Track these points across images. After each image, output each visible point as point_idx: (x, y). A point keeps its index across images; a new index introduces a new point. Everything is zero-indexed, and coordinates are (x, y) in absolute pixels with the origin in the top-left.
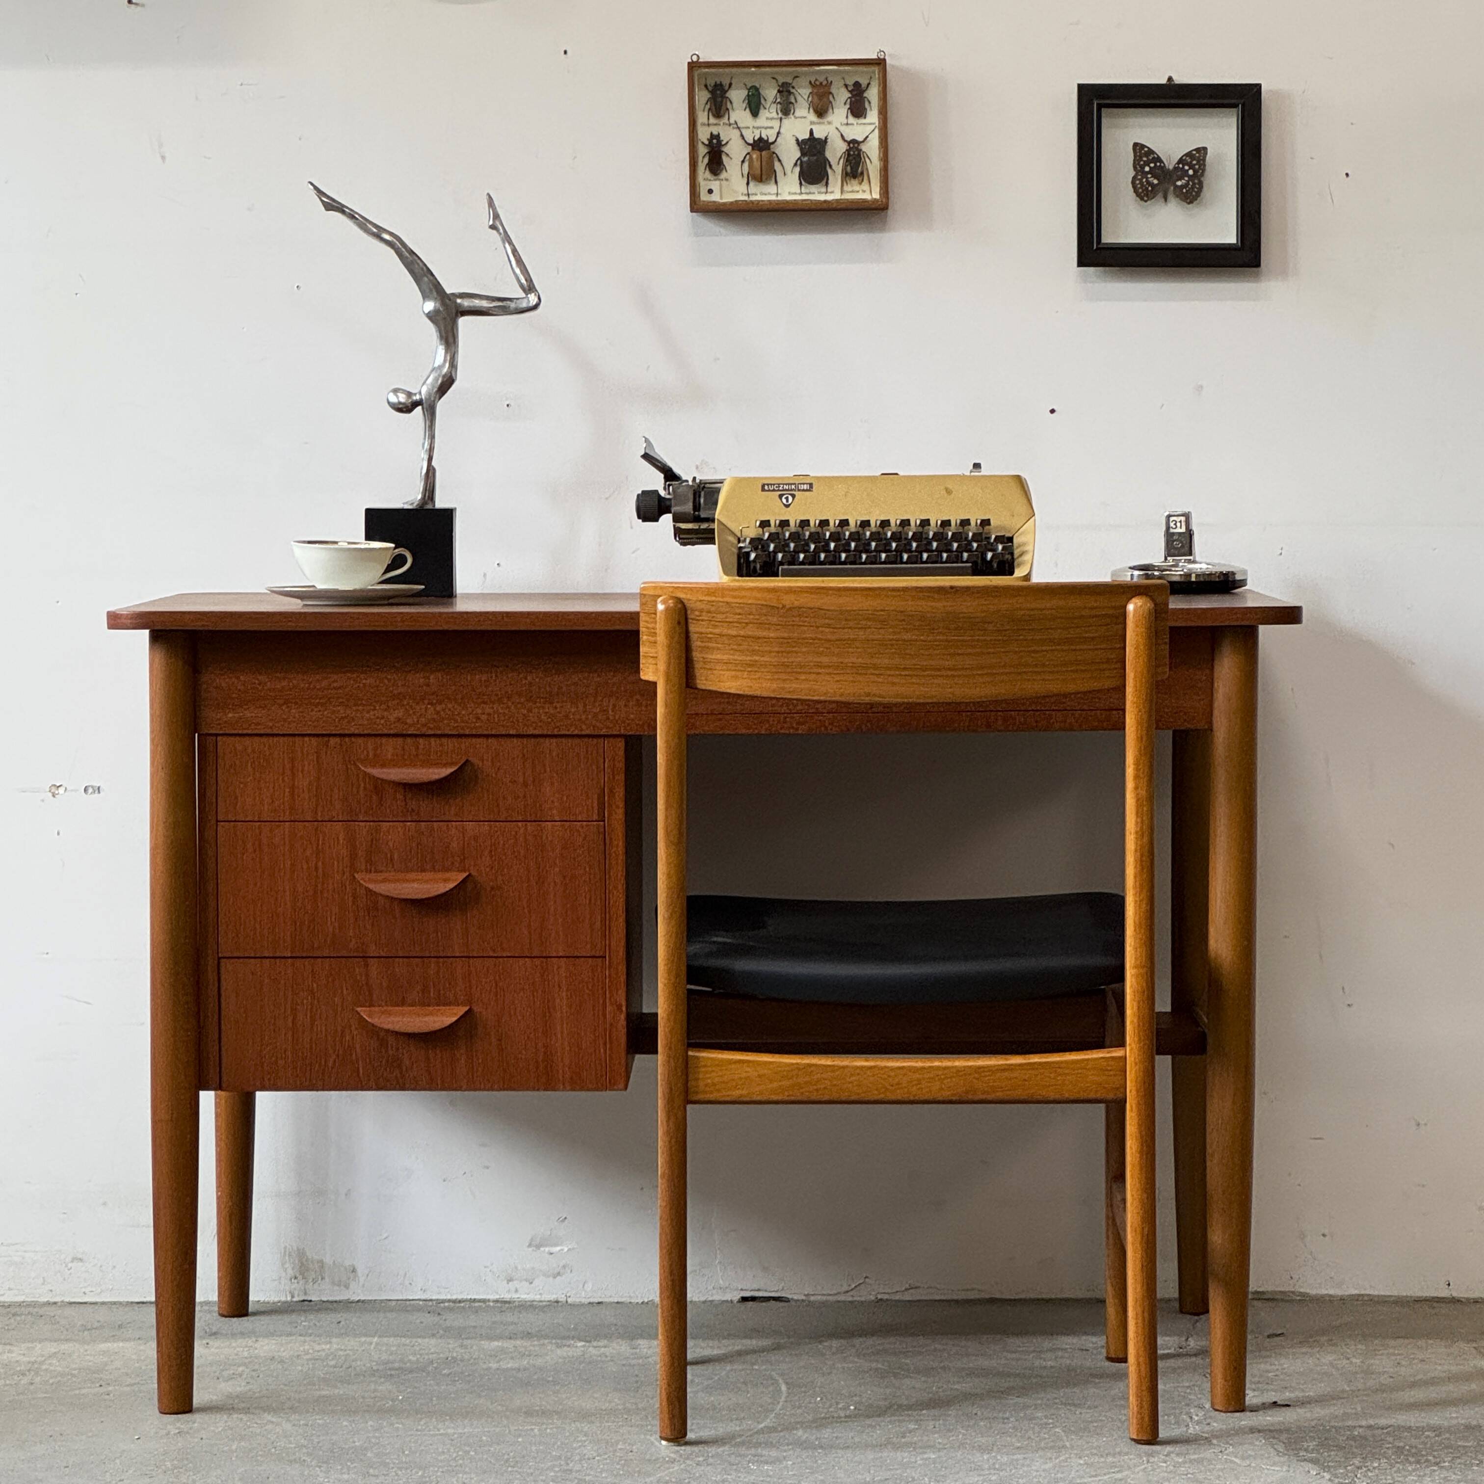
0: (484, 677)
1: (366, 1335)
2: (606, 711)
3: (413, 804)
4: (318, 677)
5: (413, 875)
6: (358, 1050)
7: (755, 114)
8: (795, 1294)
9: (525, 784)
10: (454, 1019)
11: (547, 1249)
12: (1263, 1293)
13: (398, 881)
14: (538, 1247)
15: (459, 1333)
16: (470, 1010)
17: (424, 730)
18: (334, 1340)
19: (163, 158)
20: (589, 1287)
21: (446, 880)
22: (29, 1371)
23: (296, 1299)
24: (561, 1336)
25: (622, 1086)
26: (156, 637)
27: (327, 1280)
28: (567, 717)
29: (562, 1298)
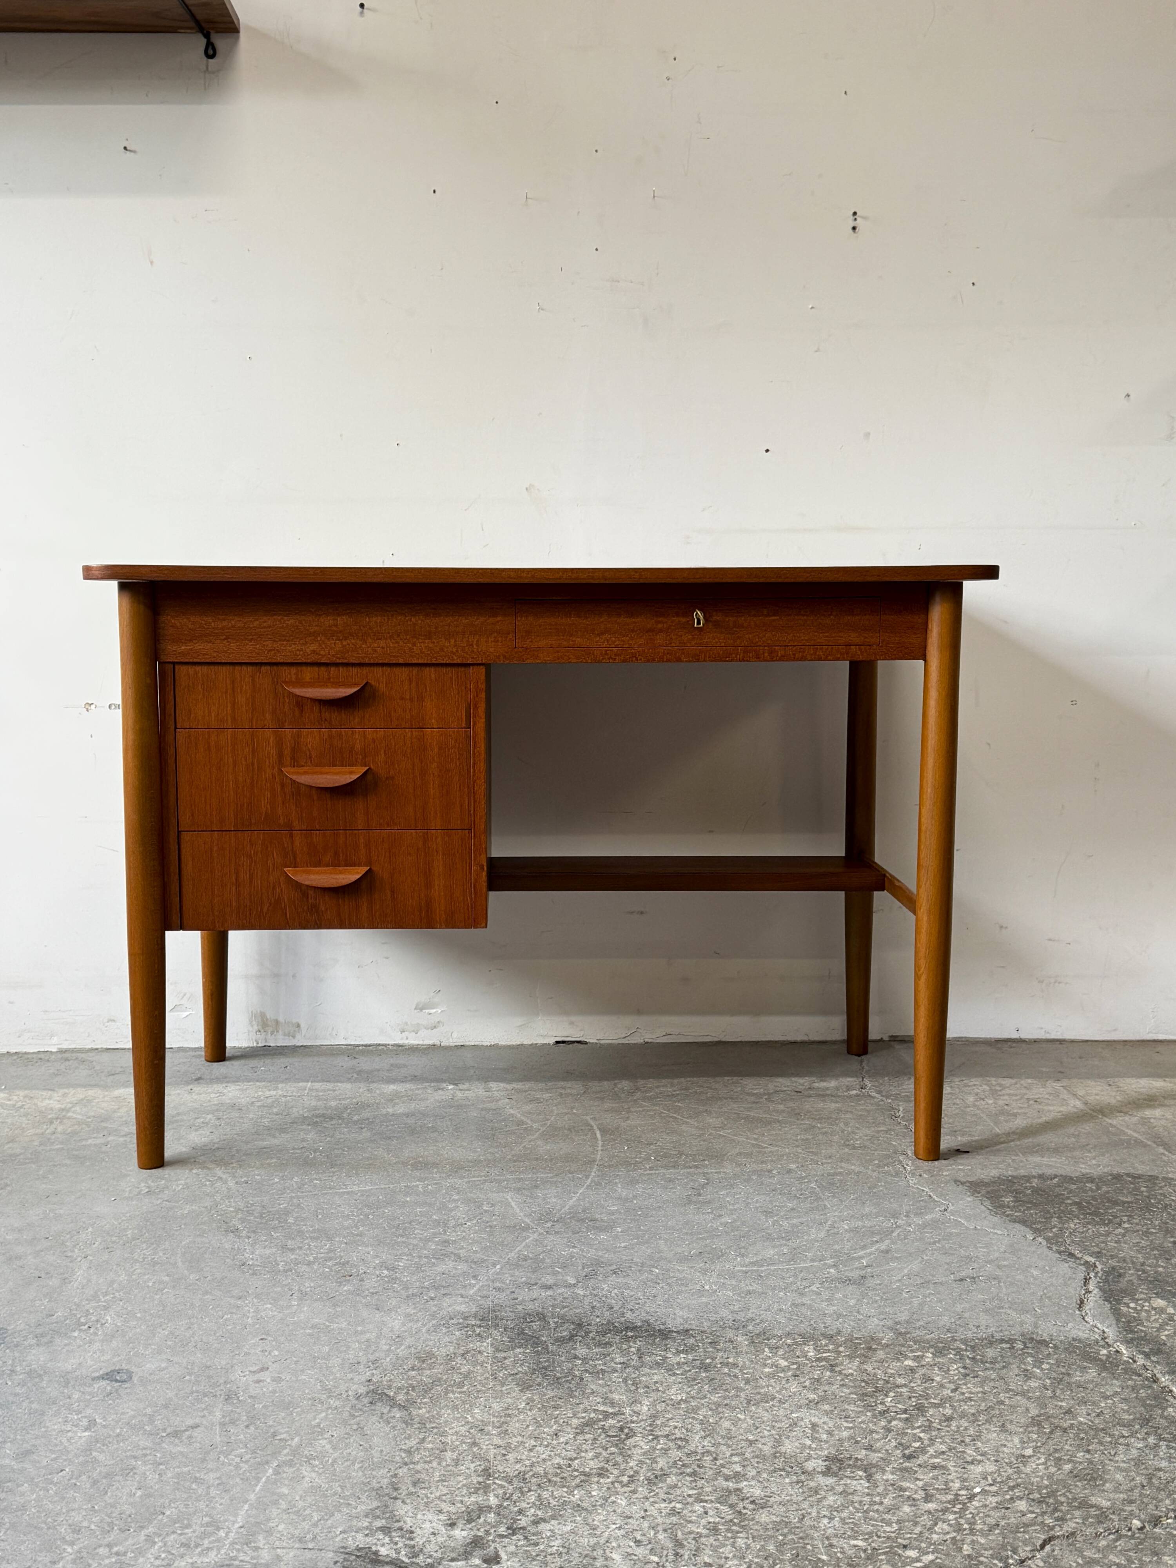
0: (379, 619)
1: (303, 1081)
2: (472, 645)
3: (326, 715)
4: (251, 619)
5: (327, 769)
6: (286, 900)
8: (592, 1040)
9: (411, 700)
10: (358, 877)
11: (427, 1011)
12: (897, 1036)
13: (316, 773)
14: (421, 1010)
15: (367, 1077)
16: (370, 869)
17: (334, 660)
18: (280, 1086)
19: (152, 263)
20: (455, 1035)
21: (351, 773)
22: (57, 1118)
23: (260, 1045)
24: (437, 1078)
25: (483, 925)
26: (122, 587)
27: (280, 1032)
28: (442, 650)
29: (438, 1043)
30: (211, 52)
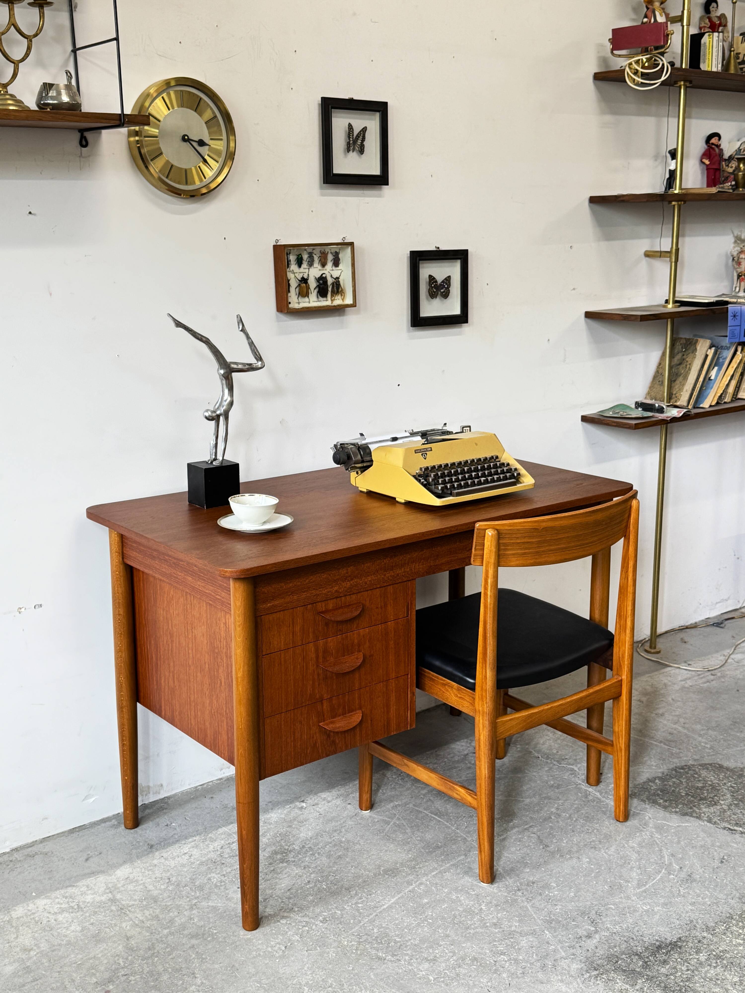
3: (340, 627)
6: (319, 742)
7: (300, 266)
9: (381, 607)
10: (361, 718)
16: (364, 713)
19: (51, 294)
21: (357, 659)
27: (151, 793)
30: (84, 143)
